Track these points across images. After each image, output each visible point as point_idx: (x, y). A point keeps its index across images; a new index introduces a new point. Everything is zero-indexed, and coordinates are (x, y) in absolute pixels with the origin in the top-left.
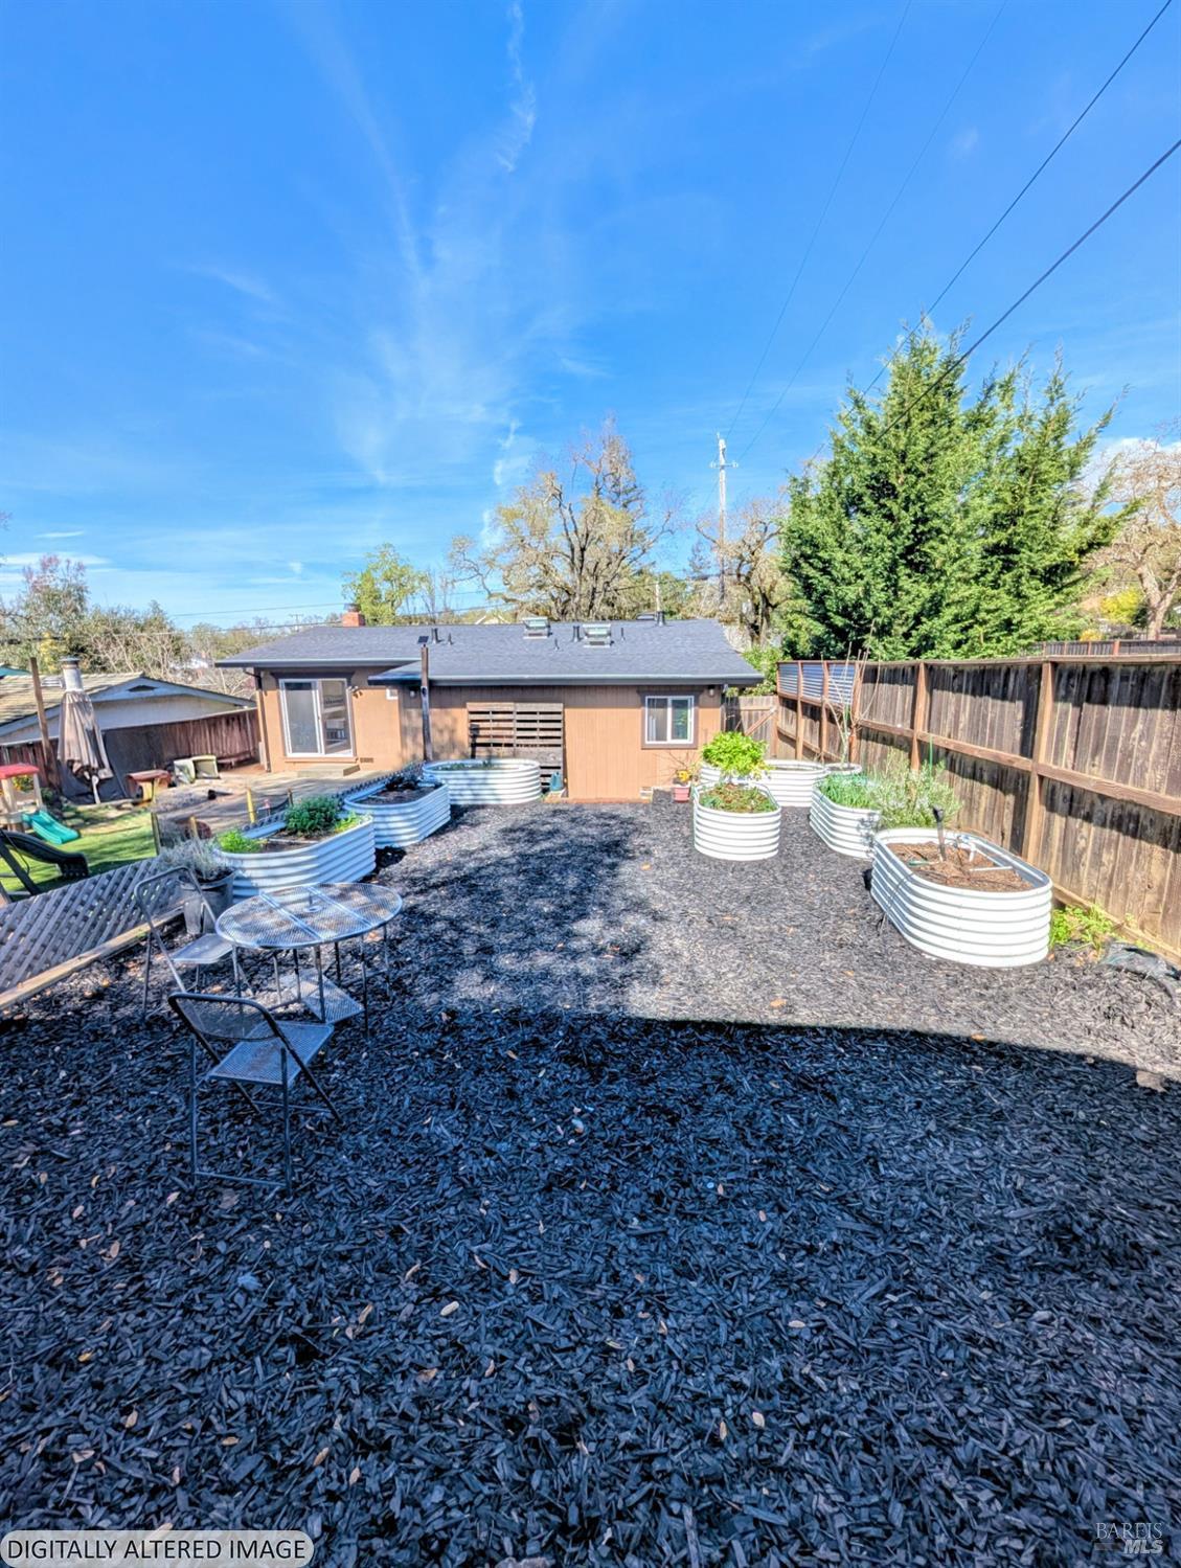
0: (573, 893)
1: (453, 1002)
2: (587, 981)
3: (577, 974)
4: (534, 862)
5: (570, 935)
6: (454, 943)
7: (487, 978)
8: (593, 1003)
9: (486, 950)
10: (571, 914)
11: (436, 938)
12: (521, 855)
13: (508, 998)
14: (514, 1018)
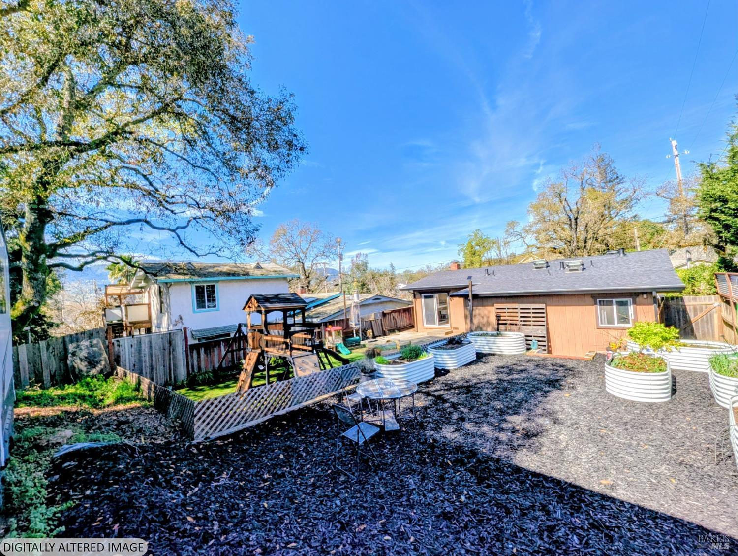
0: (516, 402)
1: (437, 436)
2: (500, 443)
3: (497, 439)
4: (505, 384)
5: (505, 420)
6: (450, 413)
7: (456, 430)
8: (498, 453)
9: (462, 419)
10: (510, 411)
11: (444, 409)
12: (500, 380)
13: (461, 440)
14: (459, 449)
